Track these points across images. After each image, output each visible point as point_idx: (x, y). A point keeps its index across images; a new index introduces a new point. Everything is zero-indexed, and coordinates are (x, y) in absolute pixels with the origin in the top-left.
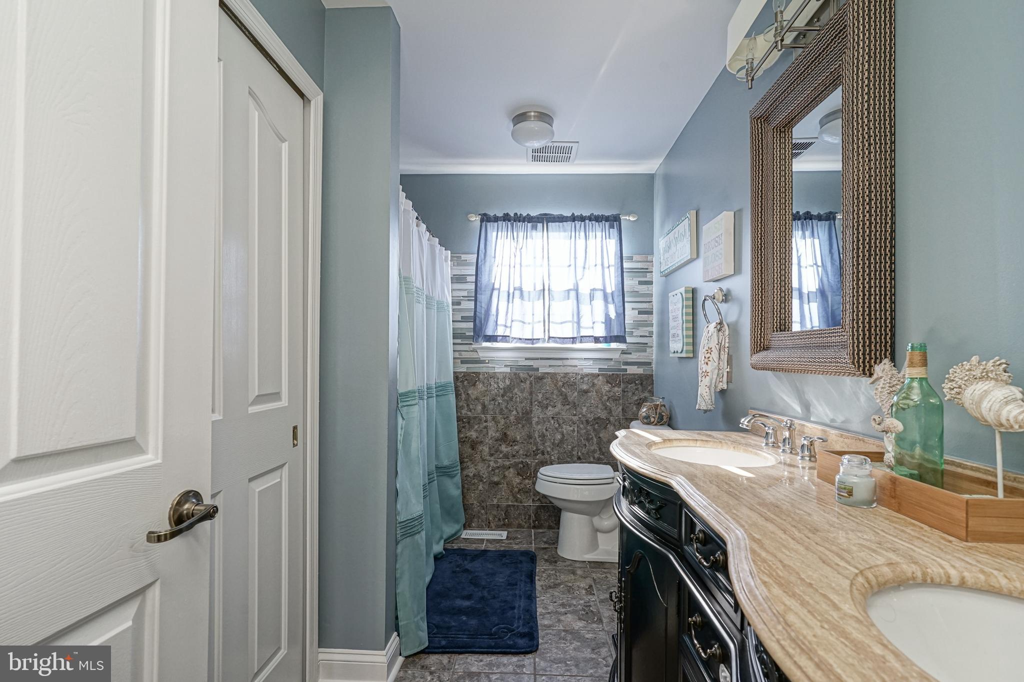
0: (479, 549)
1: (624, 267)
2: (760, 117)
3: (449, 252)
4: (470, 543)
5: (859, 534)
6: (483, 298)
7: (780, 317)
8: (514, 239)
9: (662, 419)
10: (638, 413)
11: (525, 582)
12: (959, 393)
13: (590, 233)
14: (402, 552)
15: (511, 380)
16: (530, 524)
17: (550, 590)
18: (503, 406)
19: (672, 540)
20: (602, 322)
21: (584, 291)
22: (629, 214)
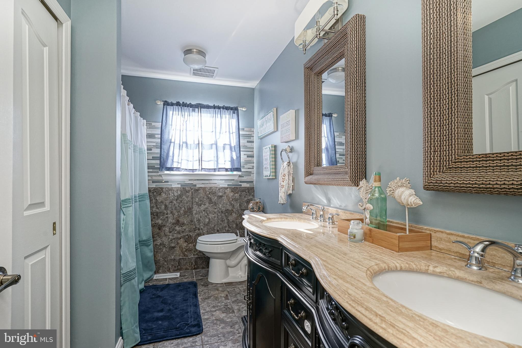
0: (165, 284)
1: (240, 133)
2: (309, 68)
3: (145, 121)
4: (159, 281)
5: (362, 254)
6: (165, 147)
7: (317, 160)
8: (182, 116)
9: (260, 209)
10: (248, 206)
11: (193, 298)
12: (393, 193)
13: (223, 115)
14: (124, 290)
15: (181, 191)
16: (192, 267)
17: (206, 300)
18: (177, 205)
19: (277, 266)
20: (229, 161)
21: (220, 145)
22: (242, 107)
